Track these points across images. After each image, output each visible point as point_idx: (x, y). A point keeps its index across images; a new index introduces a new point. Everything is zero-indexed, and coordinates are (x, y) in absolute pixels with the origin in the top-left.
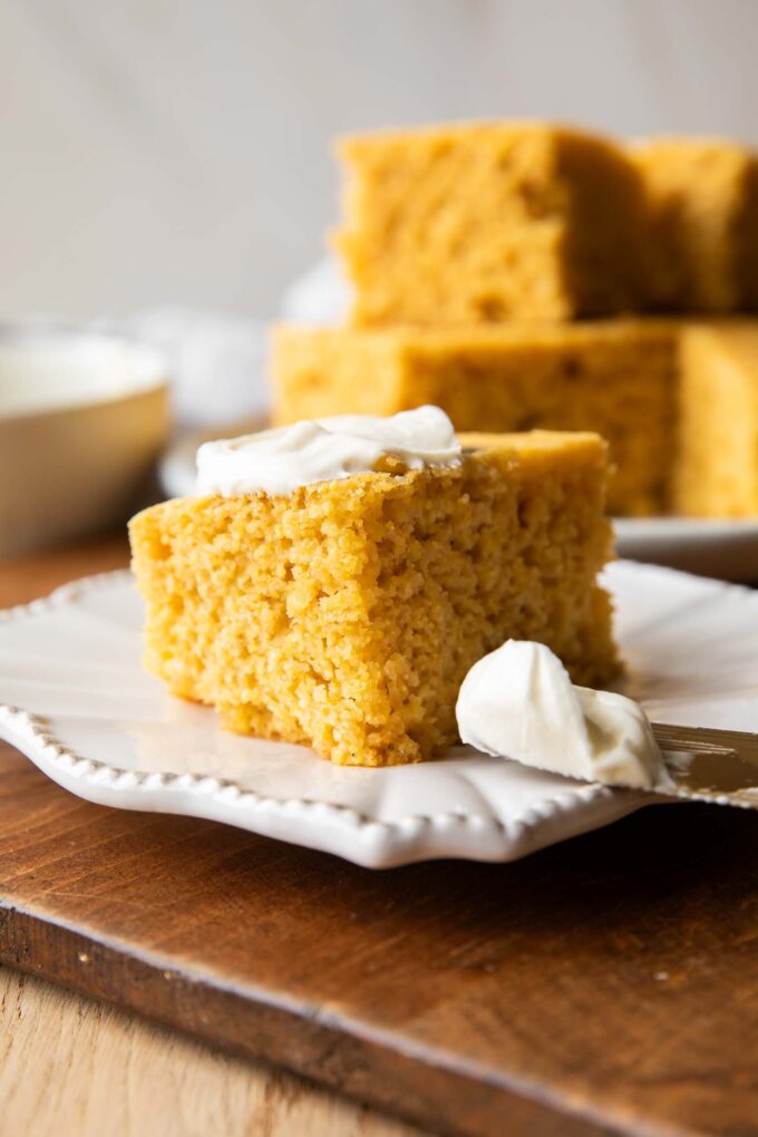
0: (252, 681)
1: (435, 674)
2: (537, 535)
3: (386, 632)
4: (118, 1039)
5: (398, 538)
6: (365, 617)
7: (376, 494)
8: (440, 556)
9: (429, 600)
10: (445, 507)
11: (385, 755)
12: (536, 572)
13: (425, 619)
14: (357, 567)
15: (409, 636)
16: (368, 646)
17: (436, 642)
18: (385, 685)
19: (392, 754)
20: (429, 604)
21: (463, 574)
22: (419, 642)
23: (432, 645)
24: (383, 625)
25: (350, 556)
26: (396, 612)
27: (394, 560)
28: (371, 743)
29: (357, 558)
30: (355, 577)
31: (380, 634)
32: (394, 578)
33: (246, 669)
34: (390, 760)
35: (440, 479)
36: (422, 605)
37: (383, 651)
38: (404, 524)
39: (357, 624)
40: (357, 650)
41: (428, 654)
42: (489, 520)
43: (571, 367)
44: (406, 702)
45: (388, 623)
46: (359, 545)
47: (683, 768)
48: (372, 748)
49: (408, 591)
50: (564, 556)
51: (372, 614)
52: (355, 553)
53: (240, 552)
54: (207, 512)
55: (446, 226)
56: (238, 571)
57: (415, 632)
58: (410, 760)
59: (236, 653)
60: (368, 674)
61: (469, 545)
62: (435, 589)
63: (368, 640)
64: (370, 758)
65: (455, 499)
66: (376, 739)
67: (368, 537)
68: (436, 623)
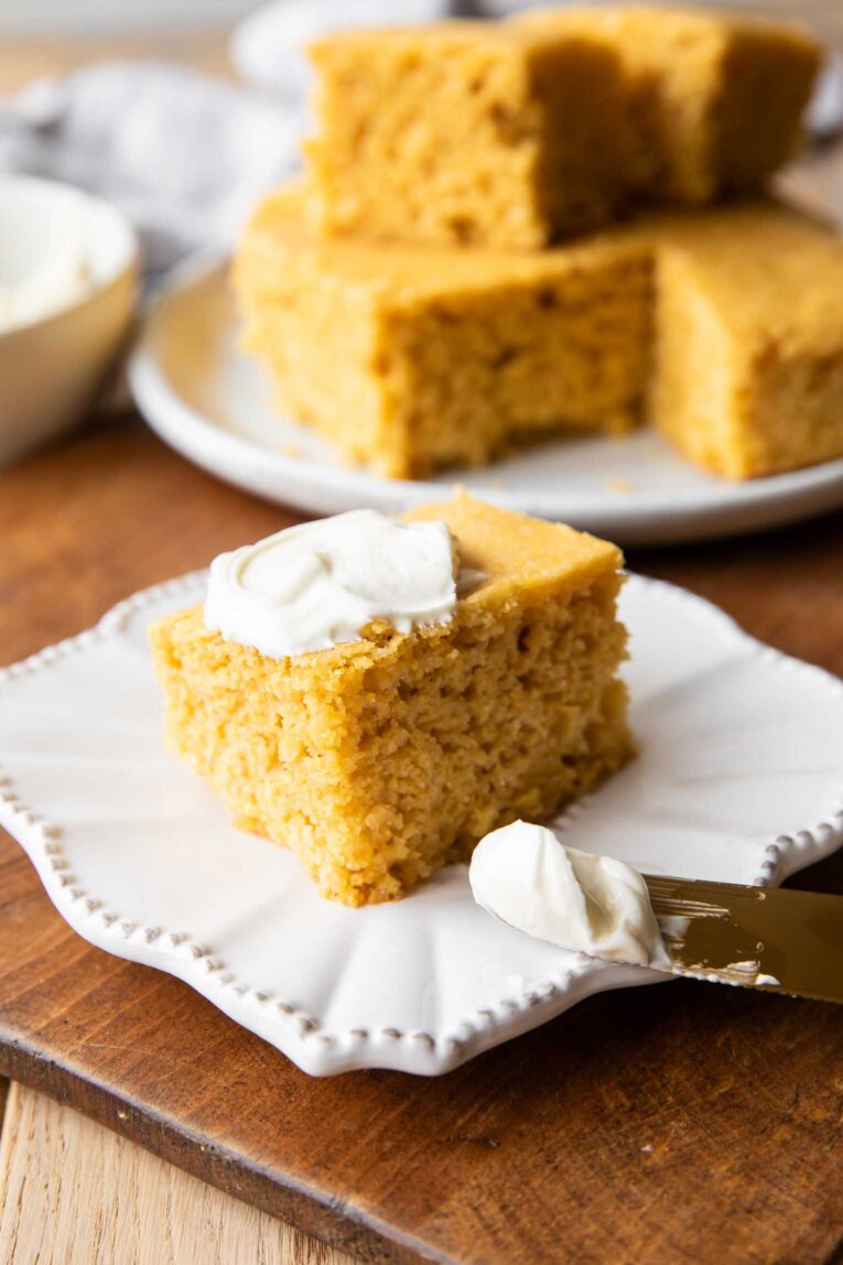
0: (254, 799)
1: (422, 811)
2: (540, 658)
3: (367, 788)
4: (157, 1177)
5: (380, 704)
6: (345, 782)
7: (357, 671)
8: (428, 707)
9: (416, 749)
10: (434, 662)
11: (365, 893)
12: (536, 693)
13: (411, 767)
14: (335, 741)
15: (394, 784)
16: (349, 804)
17: (422, 785)
18: (367, 831)
19: (373, 893)
20: (414, 753)
21: (454, 715)
22: (404, 788)
23: (418, 787)
24: (364, 784)
25: (329, 731)
26: (378, 769)
27: (378, 722)
28: (353, 884)
29: (334, 734)
30: (335, 747)
31: (361, 792)
32: (377, 739)
33: (247, 789)
34: (371, 898)
35: (429, 639)
36: (409, 755)
37: (364, 804)
38: (386, 690)
39: (337, 788)
40: (338, 807)
41: (413, 796)
42: (483, 663)
43: (547, 298)
44: (390, 842)
45: (369, 780)
46: (337, 721)
47: (678, 939)
48: (356, 887)
49: (392, 747)
50: (570, 670)
51: (354, 776)
52: (334, 728)
53: (237, 691)
54: (210, 646)
55: (415, 142)
56: (239, 704)
57: (400, 779)
58: (391, 897)
59: (238, 771)
60: (348, 830)
61: (461, 687)
62: (421, 738)
63: (349, 799)
64: (352, 896)
65: (443, 655)
66: (359, 880)
67: (348, 711)
68: (422, 769)
